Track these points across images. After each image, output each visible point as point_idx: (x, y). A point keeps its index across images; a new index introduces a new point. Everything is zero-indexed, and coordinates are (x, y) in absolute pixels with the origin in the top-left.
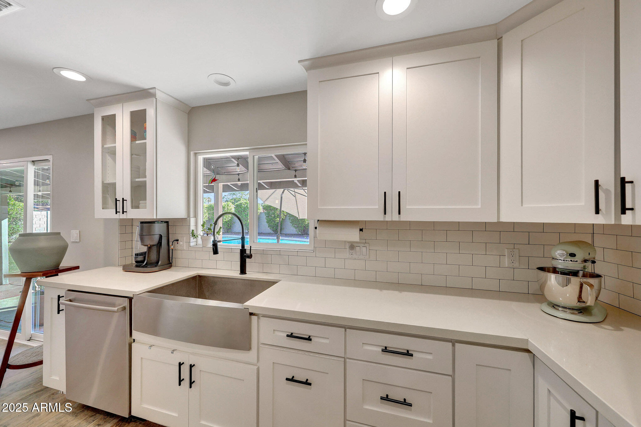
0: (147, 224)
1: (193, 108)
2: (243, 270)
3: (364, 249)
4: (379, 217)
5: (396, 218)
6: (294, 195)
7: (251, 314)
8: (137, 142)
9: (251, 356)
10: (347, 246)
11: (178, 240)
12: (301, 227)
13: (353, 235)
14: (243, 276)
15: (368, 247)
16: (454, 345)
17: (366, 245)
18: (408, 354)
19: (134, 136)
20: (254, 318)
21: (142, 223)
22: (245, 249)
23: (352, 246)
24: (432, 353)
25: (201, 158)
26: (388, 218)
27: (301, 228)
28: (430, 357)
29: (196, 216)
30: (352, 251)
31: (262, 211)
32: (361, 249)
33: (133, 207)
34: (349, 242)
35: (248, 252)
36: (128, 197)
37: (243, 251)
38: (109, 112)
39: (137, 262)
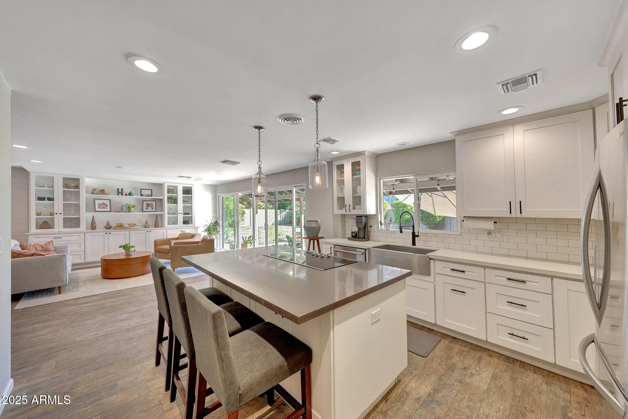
0: (359, 217)
1: (378, 154)
2: (414, 243)
3: (499, 235)
4: (508, 215)
5: (519, 215)
6: (430, 195)
7: (430, 259)
8: (354, 177)
9: (431, 278)
10: (486, 232)
11: (371, 226)
12: (432, 224)
13: (490, 225)
14: (414, 247)
15: (502, 234)
16: (552, 280)
17: (500, 232)
18: (524, 282)
19: (354, 174)
20: (432, 261)
21: (357, 216)
22: (415, 232)
23: (489, 233)
24: (538, 283)
25: (382, 181)
26: (513, 215)
27: (431, 226)
28: (538, 284)
29: (381, 214)
30: (489, 236)
31: (391, 209)
32: (496, 235)
33: (354, 209)
34: (487, 230)
35: (416, 234)
36: (351, 204)
37: (413, 233)
38: (340, 163)
39: (352, 236)
